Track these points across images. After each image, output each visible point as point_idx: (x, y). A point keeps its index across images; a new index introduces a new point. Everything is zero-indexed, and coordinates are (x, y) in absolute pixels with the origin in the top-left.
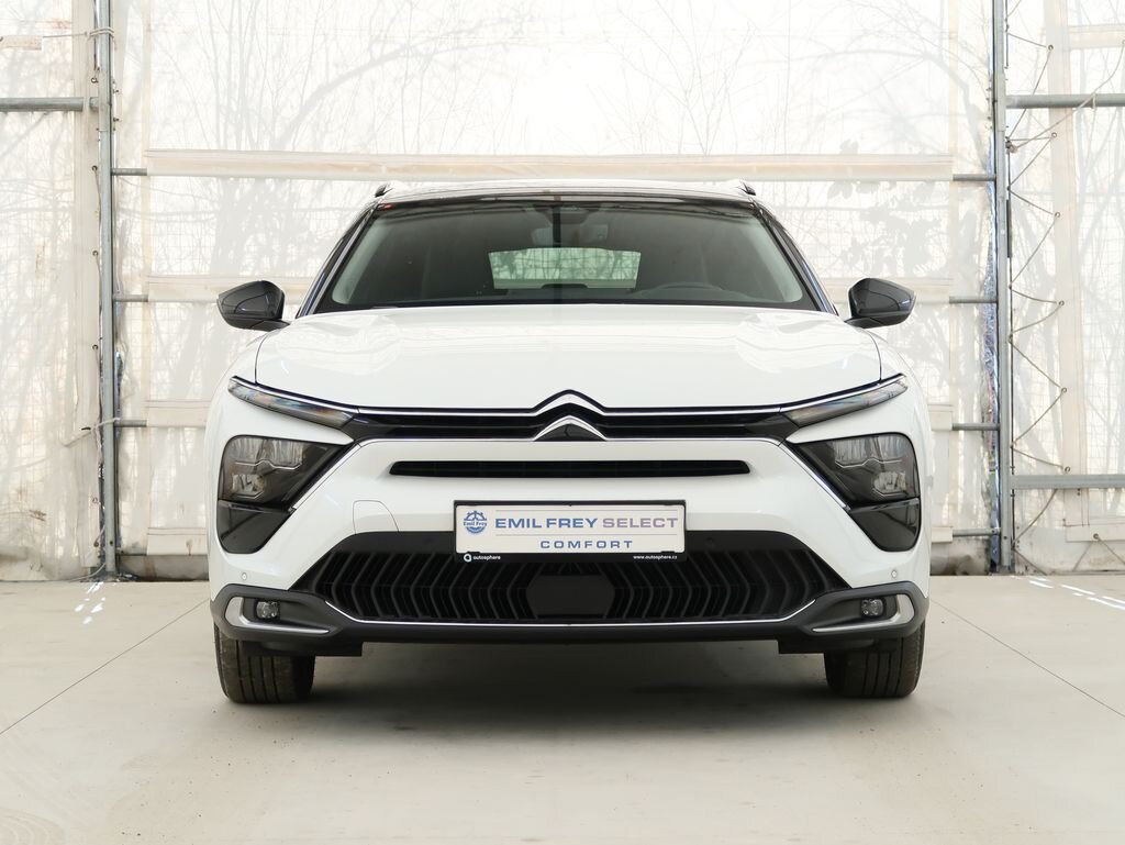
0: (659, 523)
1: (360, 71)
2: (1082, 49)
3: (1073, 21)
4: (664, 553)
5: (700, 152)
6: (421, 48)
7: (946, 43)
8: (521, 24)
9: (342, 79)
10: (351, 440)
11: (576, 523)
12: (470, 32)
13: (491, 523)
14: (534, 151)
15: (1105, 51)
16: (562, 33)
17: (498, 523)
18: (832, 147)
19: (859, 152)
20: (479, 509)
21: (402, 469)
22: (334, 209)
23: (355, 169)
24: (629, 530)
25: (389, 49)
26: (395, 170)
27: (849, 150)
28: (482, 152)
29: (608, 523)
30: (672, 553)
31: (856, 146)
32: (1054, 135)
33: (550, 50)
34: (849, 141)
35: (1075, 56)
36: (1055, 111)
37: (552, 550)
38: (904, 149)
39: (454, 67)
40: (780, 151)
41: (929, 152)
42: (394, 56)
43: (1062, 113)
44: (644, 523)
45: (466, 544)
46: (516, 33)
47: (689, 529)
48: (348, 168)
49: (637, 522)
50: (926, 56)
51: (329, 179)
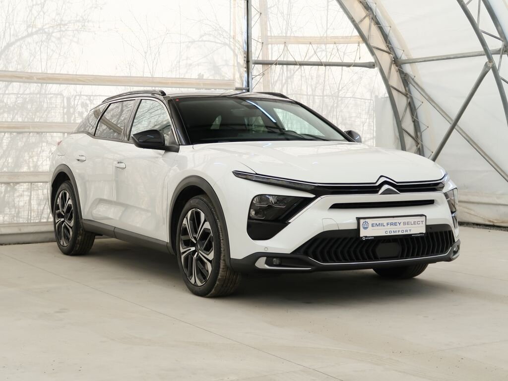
0: (419, 223)
1: (23, 38)
2: (272, 44)
3: (269, 34)
4: (420, 233)
5: (151, 76)
6: (46, 30)
7: (232, 40)
8: (85, 23)
9: (17, 41)
10: (315, 196)
11: (395, 224)
12: (65, 25)
13: (370, 225)
14: (91, 73)
15: (279, 45)
16: (99, 27)
17: (372, 225)
18: (195, 76)
19: (204, 78)
20: (367, 220)
21: (336, 206)
22: (14, 94)
23: (24, 78)
24: (410, 226)
25: (34, 30)
26: (40, 79)
27: (201, 77)
28: (71, 73)
29: (404, 224)
30: (422, 233)
31: (203, 75)
32: (264, 74)
33: (95, 34)
34: (200, 74)
35: (270, 46)
36: (264, 65)
37: (389, 234)
38: (218, 77)
39: (59, 39)
40: (178, 77)
41: (226, 79)
42: (36, 33)
43: (266, 67)
44: (414, 223)
45: (363, 233)
46: (83, 26)
47: (427, 224)
48: (21, 77)
49: (412, 223)
50: (225, 44)
51: (12, 82)
